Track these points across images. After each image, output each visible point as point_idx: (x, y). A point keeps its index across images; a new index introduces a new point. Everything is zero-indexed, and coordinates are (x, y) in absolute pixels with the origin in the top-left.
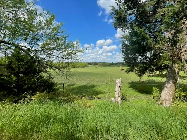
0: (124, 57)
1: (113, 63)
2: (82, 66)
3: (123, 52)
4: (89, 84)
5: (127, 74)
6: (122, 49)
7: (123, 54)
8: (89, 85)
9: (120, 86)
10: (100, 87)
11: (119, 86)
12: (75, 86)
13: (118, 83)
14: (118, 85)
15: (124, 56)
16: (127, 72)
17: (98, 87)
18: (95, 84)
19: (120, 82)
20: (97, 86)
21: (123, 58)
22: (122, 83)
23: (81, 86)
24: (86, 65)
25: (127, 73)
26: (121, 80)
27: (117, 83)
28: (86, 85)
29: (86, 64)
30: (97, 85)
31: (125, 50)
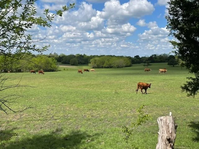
0: (178, 41)
1: (137, 57)
2: (36, 66)
3: (174, 24)
4: (61, 130)
5: (188, 95)
6: (171, 17)
7: (177, 32)
8: (63, 134)
9: (172, 138)
10: (100, 139)
11: (169, 140)
12: (13, 139)
13: (164, 128)
14: (163, 134)
15: (179, 38)
16: (188, 90)
17: (92, 140)
18: (82, 130)
19: (171, 126)
20: (89, 136)
21: (174, 43)
22: (176, 127)
23: (34, 137)
24: (48, 63)
25: (189, 93)
26: (174, 119)
27: (161, 129)
28: (53, 133)
29: (50, 59)
30: (88, 133)
31: (181, 18)
